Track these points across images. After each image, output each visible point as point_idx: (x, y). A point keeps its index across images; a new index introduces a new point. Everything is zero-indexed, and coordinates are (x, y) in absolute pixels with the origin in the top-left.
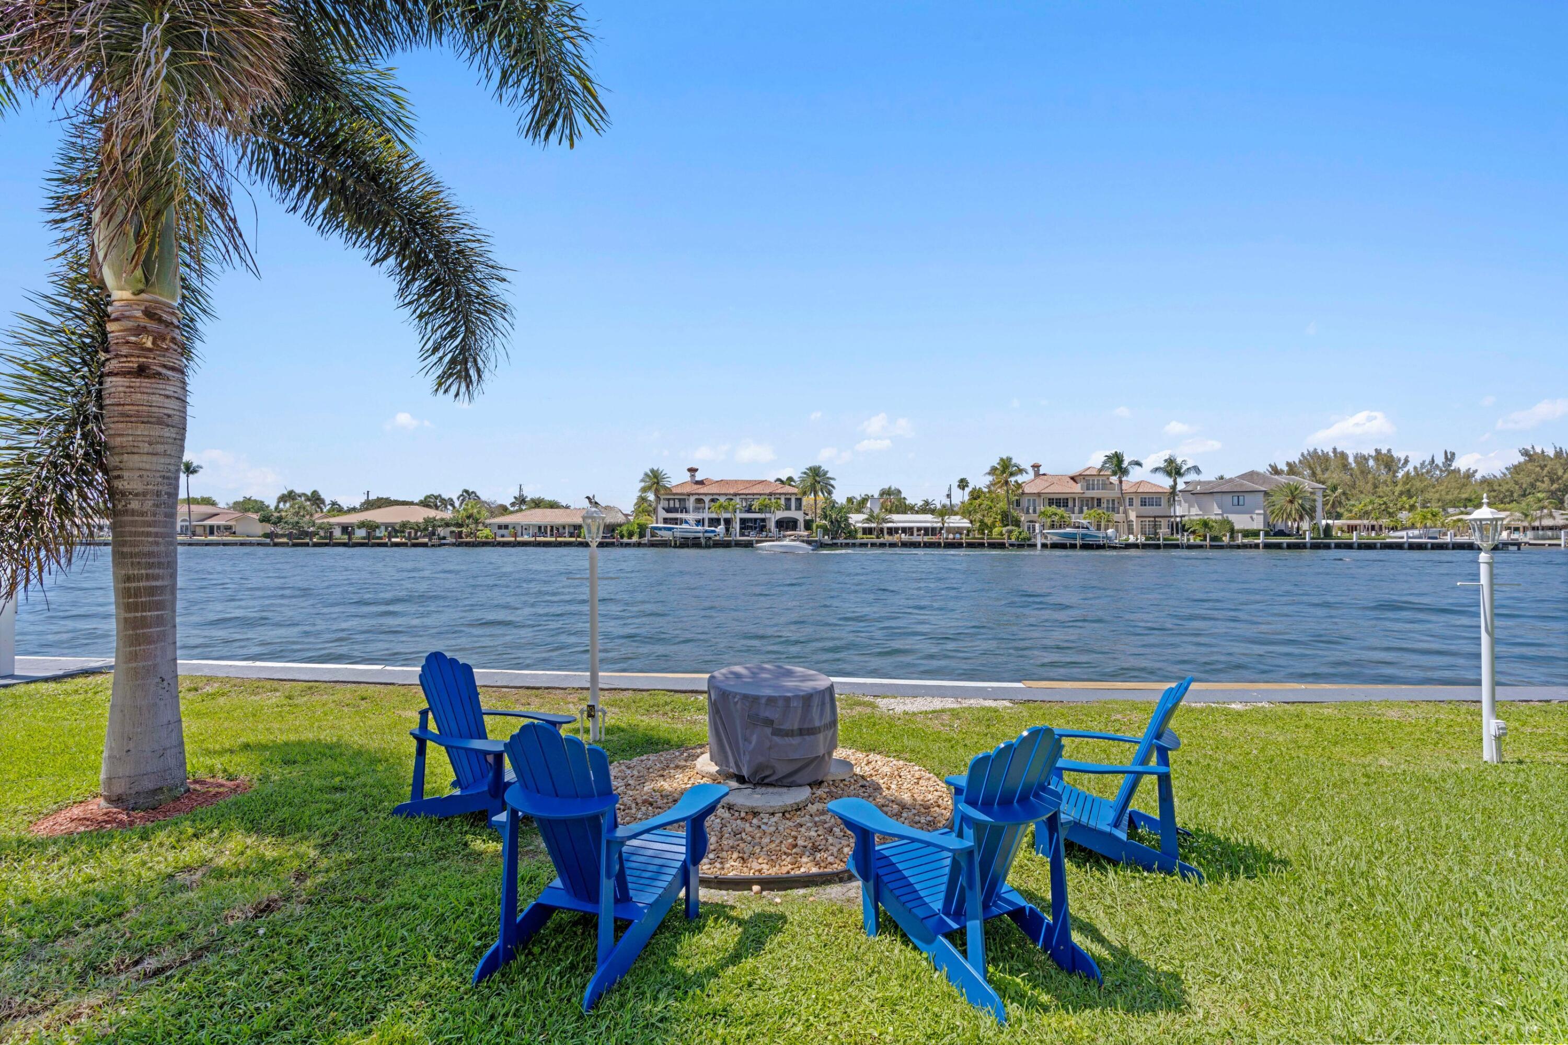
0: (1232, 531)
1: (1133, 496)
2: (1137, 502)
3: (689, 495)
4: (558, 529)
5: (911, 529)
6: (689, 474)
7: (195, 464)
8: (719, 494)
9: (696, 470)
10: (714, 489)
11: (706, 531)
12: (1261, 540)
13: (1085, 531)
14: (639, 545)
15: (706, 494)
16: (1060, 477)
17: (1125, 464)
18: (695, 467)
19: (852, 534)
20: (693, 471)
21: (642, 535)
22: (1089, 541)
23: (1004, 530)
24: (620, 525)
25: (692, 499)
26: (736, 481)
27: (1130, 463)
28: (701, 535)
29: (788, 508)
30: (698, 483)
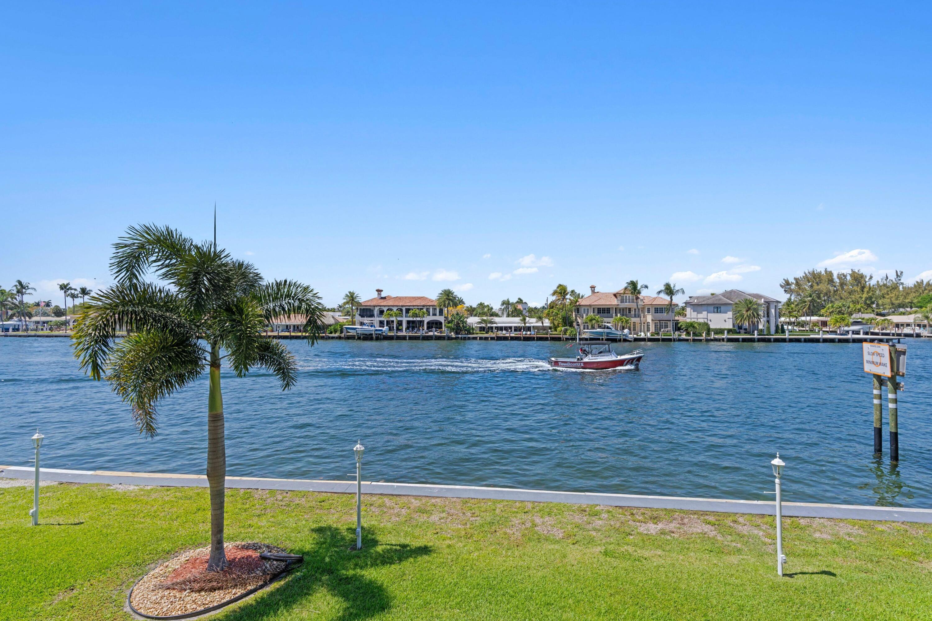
0: (709, 331)
1: (650, 307)
2: (652, 310)
3: (374, 306)
4: (298, 328)
5: (511, 328)
6: (377, 293)
7: (88, 289)
8: (393, 306)
9: (382, 291)
10: (390, 303)
11: (376, 330)
12: (725, 336)
13: (608, 331)
14: (340, 338)
15: (385, 306)
16: (606, 295)
17: (639, 287)
18: (381, 289)
19: (470, 330)
20: (379, 291)
21: (341, 332)
22: (611, 336)
23: (563, 328)
24: (330, 325)
25: (377, 309)
26: (406, 298)
27: (642, 287)
28: (373, 332)
29: (434, 315)
30: (382, 298)
